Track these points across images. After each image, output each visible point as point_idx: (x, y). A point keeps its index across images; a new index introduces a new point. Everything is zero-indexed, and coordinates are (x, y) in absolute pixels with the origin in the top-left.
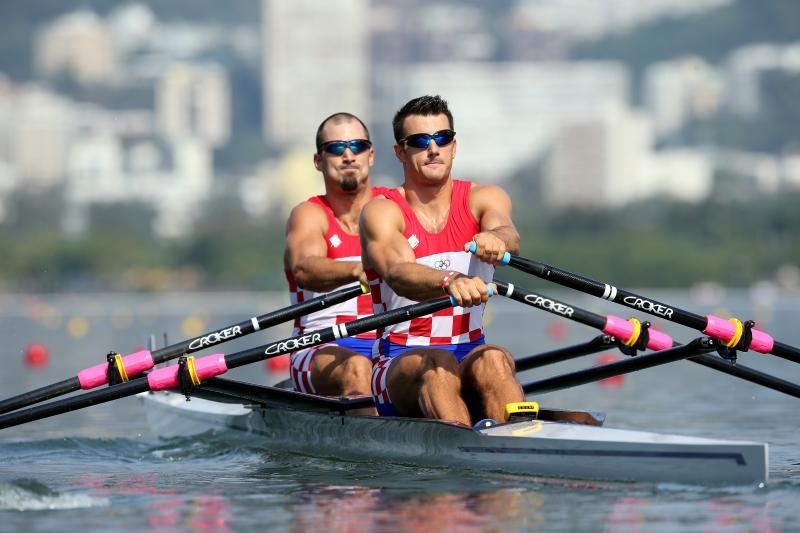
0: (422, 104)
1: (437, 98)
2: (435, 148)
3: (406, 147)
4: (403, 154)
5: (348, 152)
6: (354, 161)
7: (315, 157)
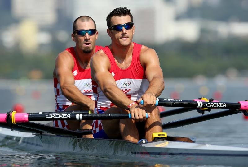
0: (118, 11)
1: (125, 8)
2: (125, 31)
3: (112, 30)
4: (111, 33)
5: (87, 35)
6: (89, 39)
7: (72, 35)
